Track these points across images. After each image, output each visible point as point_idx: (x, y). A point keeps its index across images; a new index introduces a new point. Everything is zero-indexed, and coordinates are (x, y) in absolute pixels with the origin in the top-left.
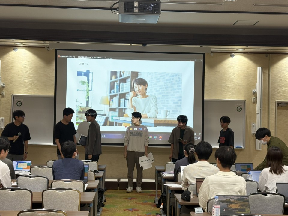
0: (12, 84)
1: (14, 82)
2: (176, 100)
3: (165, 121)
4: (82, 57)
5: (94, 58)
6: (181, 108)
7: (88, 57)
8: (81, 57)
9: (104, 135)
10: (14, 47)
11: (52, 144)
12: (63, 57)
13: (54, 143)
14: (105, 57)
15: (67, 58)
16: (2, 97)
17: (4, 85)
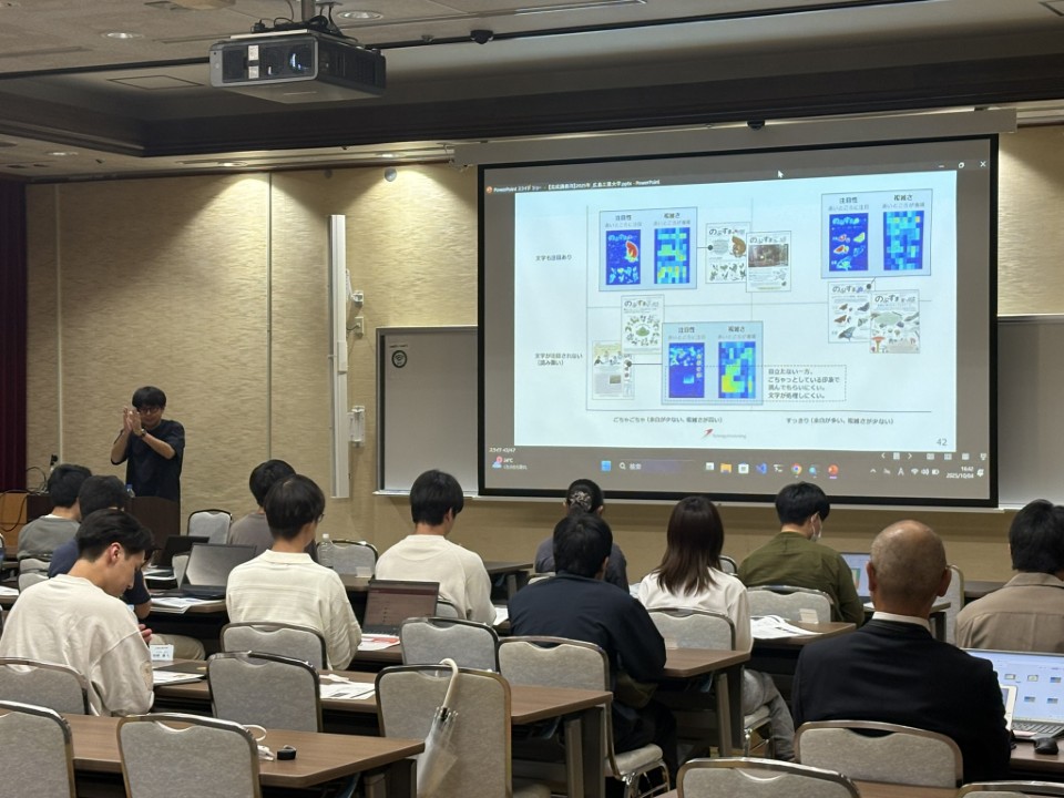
0: (383, 292)
1: (388, 285)
4: (563, 186)
5: (600, 184)
7: (579, 185)
8: (557, 187)
9: (636, 463)
10: (388, 167)
11: (475, 496)
12: (501, 190)
13: (483, 491)
14: (634, 178)
15: (514, 192)
16: (355, 340)
17: (360, 297)
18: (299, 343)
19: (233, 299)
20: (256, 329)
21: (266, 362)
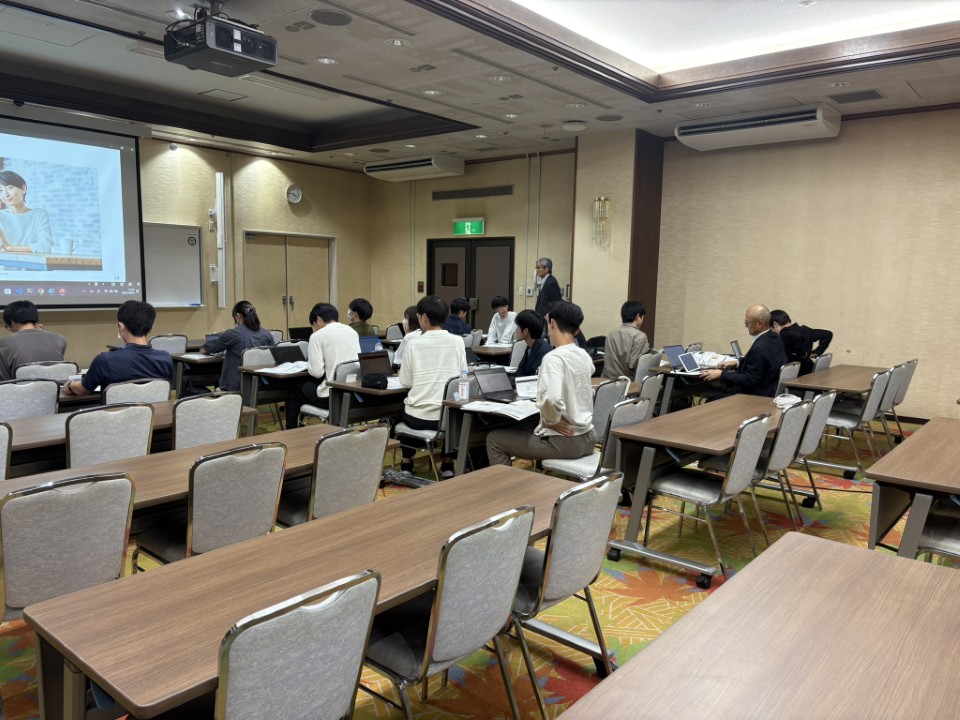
2: (89, 220)
3: (69, 259)
6: (100, 237)
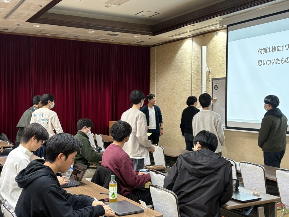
0: (215, 68)
13: (227, 127)
16: (209, 82)
17: (210, 70)
18: (197, 84)
19: (185, 73)
20: (189, 81)
21: (190, 89)
